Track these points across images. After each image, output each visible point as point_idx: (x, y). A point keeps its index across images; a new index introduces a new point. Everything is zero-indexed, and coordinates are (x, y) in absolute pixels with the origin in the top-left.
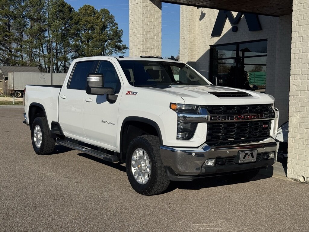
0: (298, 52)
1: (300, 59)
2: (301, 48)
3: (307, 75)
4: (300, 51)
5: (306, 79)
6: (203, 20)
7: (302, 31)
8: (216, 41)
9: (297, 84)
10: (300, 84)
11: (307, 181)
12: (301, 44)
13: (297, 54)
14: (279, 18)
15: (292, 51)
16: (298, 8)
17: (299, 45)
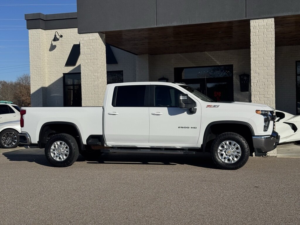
0: (256, 82)
1: (258, 86)
2: (258, 80)
3: (263, 95)
4: (257, 81)
5: (263, 97)
6: (53, 51)
7: (258, 70)
9: (256, 100)
10: (259, 100)
11: (267, 156)
12: (258, 77)
13: (255, 83)
14: (137, 56)
15: (252, 81)
16: (255, 57)
17: (257, 78)
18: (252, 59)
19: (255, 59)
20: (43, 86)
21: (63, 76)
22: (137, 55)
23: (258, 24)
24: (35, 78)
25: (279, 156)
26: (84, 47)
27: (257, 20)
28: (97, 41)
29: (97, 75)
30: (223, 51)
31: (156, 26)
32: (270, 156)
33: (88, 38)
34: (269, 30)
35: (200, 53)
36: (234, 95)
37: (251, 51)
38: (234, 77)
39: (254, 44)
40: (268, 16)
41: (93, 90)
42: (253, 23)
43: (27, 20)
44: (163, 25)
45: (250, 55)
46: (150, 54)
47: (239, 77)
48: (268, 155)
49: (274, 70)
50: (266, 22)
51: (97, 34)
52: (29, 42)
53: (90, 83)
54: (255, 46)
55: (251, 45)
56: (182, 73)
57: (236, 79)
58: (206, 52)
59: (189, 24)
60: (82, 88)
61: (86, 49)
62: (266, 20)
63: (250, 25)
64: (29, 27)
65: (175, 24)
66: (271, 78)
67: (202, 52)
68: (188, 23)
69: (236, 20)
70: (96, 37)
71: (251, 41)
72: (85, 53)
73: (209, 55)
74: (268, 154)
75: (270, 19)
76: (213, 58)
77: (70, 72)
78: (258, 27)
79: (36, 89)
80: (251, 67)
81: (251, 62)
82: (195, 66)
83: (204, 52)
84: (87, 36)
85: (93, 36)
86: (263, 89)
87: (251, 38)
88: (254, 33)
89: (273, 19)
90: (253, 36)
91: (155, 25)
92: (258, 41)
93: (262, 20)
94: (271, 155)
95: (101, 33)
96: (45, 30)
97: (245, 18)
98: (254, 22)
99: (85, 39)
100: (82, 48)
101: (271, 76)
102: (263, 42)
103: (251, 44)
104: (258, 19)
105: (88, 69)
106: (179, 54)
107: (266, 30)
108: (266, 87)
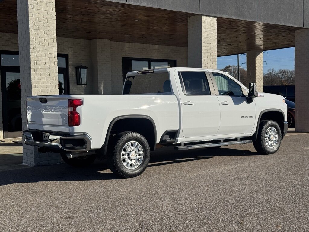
16: (205, 51)
23: (206, 20)
29: (54, 53)
54: (205, 41)
55: (202, 39)
61: (38, 14)
62: (212, 18)
63: (201, 20)
72: (36, 19)
75: (214, 18)
78: (206, 23)
80: (202, 60)
81: (202, 56)
88: (204, 29)
92: (207, 36)
97: (199, 13)
98: (204, 18)
104: (207, 16)
107: (212, 27)
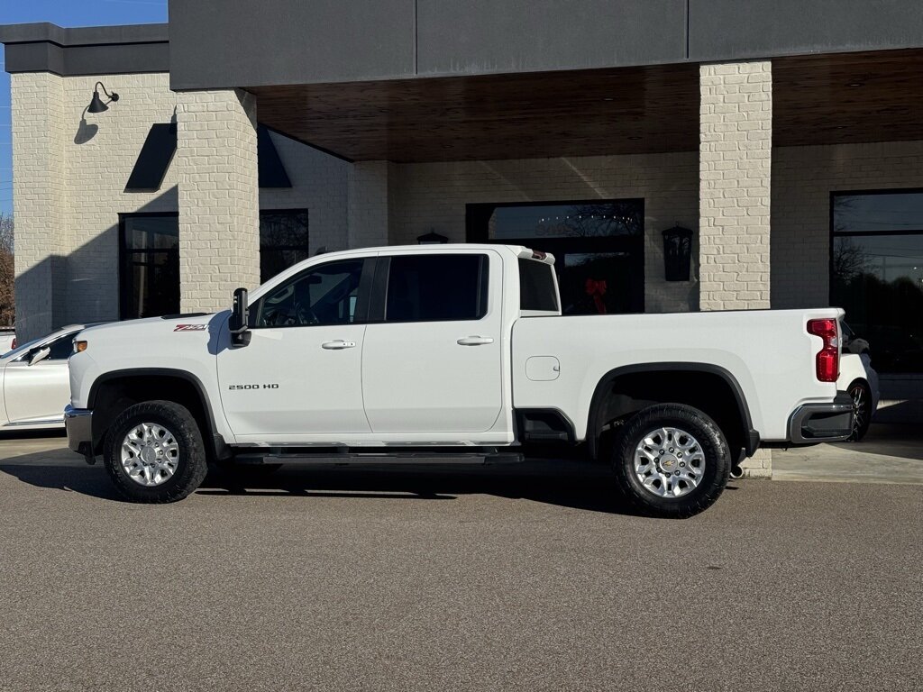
0: (715, 252)
1: (720, 265)
2: (721, 247)
3: (735, 293)
4: (719, 251)
5: (735, 299)
6: (89, 142)
7: (721, 216)
8: (143, 203)
12: (721, 239)
13: (712, 256)
14: (351, 165)
15: (702, 250)
16: (712, 177)
17: (717, 241)
18: (703, 185)
19: (712, 182)
20: (54, 253)
21: (117, 221)
22: (351, 161)
23: (722, 77)
24: (28, 226)
25: (778, 475)
26: (190, 133)
27: (721, 66)
28: (232, 116)
29: (228, 221)
30: (614, 157)
31: (414, 76)
32: (752, 475)
33: (203, 106)
34: (757, 98)
35: (545, 160)
36: (646, 292)
37: (701, 160)
38: (646, 237)
39: (709, 138)
40: (754, 55)
41: (216, 267)
42: (706, 73)
43: (6, 44)
44: (436, 72)
45: (699, 171)
46: (393, 161)
47: (661, 238)
48: (747, 474)
49: (769, 217)
50: (748, 71)
51: (232, 94)
52: (13, 113)
53: (206, 244)
54: (713, 144)
55: (702, 140)
56: (489, 219)
57: (652, 243)
58: (563, 158)
59: (517, 71)
60: (181, 259)
61: (197, 140)
62: (746, 67)
63: (699, 79)
64: (14, 67)
65: (474, 70)
66: (759, 241)
67: (551, 159)
68: (512, 68)
69: (659, 63)
70: (228, 104)
71: (701, 128)
72: (192, 151)
73: (574, 168)
74: (747, 471)
75: (759, 64)
76: (585, 178)
77: (141, 209)
78: (722, 86)
79: (33, 262)
80: (701, 207)
81: (701, 194)
82: (530, 200)
83: (556, 159)
84: (201, 99)
85: (217, 98)
86: (736, 274)
87: (703, 119)
88: (712, 106)
89: (768, 65)
90: (709, 115)
91: (412, 71)
92: (723, 128)
93: (734, 66)
94: (754, 473)
95: (242, 92)
96: (62, 76)
97: (684, 60)
98: (712, 72)
99: (192, 109)
100: (183, 135)
101: (760, 237)
102: (737, 132)
103: (702, 136)
104: (722, 62)
105: (200, 202)
106: (483, 163)
107: (746, 95)
108: (745, 269)
